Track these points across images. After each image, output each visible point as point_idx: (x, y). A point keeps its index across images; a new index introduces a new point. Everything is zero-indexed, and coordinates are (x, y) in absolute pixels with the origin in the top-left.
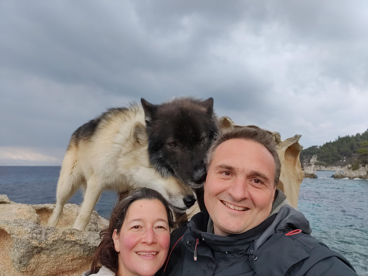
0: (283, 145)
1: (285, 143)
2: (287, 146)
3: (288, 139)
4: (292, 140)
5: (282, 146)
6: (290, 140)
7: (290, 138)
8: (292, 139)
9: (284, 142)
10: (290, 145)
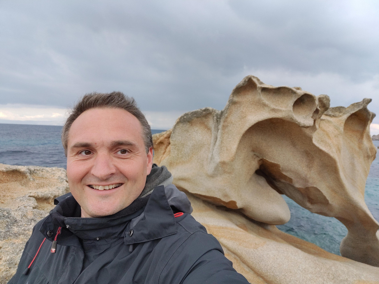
0: (346, 111)
1: (349, 109)
2: (350, 113)
3: (354, 104)
4: (359, 105)
5: (344, 114)
6: (356, 106)
7: (357, 103)
8: (360, 103)
9: (348, 107)
10: (354, 112)
